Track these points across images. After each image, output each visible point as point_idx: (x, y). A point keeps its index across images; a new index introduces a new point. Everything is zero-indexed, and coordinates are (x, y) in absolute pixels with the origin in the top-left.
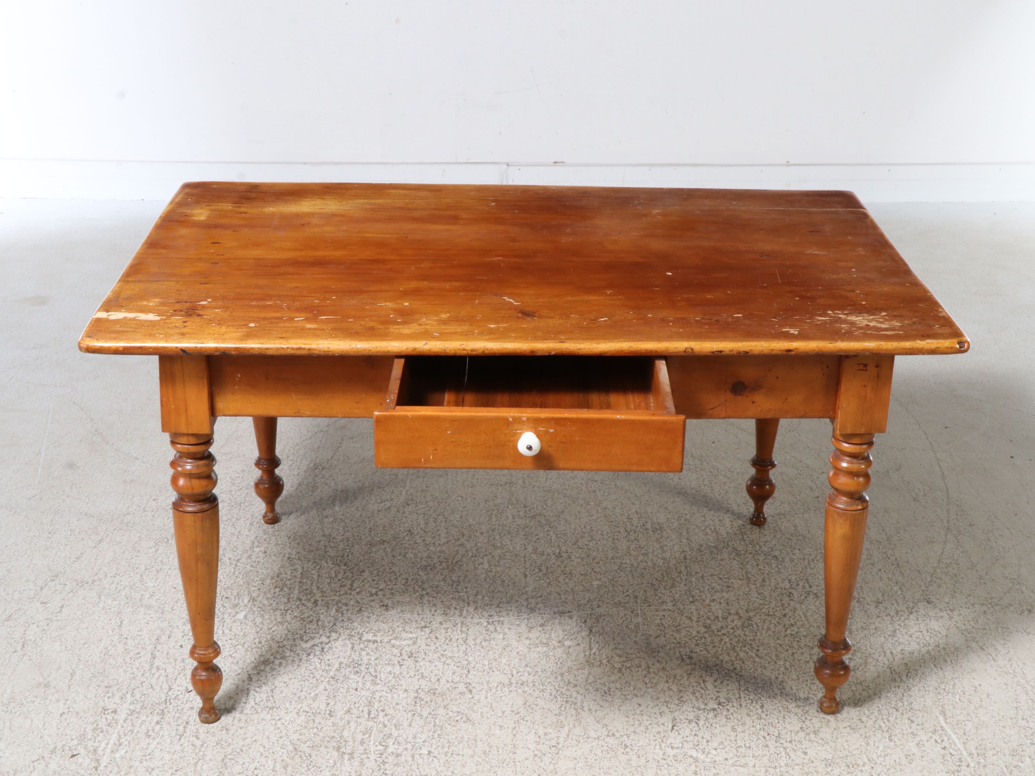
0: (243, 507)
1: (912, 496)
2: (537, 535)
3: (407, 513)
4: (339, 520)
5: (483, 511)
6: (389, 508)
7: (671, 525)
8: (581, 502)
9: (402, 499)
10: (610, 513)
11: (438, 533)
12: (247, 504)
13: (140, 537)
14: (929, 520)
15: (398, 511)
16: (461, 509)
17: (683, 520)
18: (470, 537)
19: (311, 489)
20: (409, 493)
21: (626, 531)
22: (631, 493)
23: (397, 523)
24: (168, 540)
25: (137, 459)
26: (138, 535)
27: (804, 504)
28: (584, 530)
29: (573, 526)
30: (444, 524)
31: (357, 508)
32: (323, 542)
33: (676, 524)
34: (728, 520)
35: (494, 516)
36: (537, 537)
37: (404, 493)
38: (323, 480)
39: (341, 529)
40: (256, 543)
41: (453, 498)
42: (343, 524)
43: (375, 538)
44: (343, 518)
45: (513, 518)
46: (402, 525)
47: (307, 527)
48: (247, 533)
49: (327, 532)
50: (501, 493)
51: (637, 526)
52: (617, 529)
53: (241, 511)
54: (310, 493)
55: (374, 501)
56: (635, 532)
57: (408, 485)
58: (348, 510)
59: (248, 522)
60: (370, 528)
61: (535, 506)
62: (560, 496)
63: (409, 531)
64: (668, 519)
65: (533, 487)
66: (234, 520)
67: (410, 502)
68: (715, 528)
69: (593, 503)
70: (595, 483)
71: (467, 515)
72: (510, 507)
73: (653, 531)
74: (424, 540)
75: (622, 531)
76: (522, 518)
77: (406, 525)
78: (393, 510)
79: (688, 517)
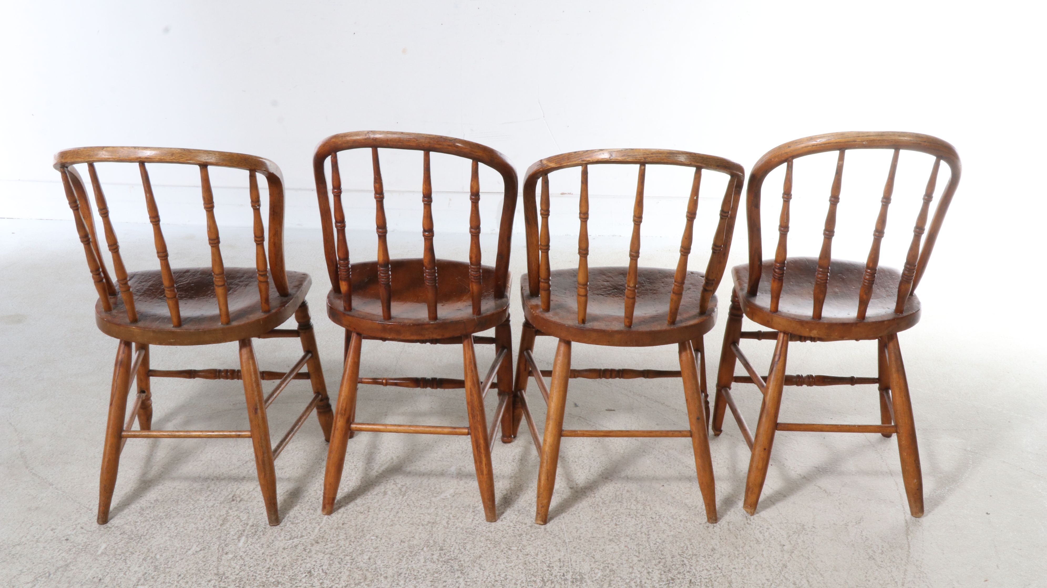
0: (143, 540)
1: (868, 554)
2: (445, 582)
3: (314, 552)
4: (239, 557)
5: (395, 553)
6: (296, 546)
7: (593, 575)
8: (503, 546)
9: (313, 537)
10: (531, 560)
11: (340, 575)
12: (147, 537)
13: (21, 571)
14: (881, 582)
15: (305, 550)
16: (372, 549)
17: (608, 570)
18: (372, 581)
19: (221, 522)
20: (322, 530)
21: (543, 580)
22: (559, 538)
23: (299, 563)
24: (50, 575)
25: (51, 484)
26: (20, 569)
27: (745, 558)
28: (497, 578)
29: (486, 573)
30: (349, 565)
31: (263, 544)
32: (213, 582)
33: (599, 575)
34: (657, 572)
35: (405, 559)
36: (444, 584)
37: (317, 530)
38: (236, 513)
39: (238, 567)
40: (142, 580)
41: (367, 538)
42: (241, 562)
43: (271, 579)
44: (244, 555)
45: (425, 562)
46: (304, 565)
47: (203, 564)
48: (136, 569)
49: (221, 570)
50: (420, 533)
51: (556, 576)
52: (533, 578)
53: (139, 545)
54: (219, 527)
55: (282, 537)
56: (552, 582)
57: (324, 521)
58: (251, 547)
59: (142, 557)
60: (269, 568)
61: (453, 548)
62: (482, 539)
63: (310, 572)
64: (592, 568)
65: (456, 528)
66: (127, 554)
67: (319, 541)
68: (641, 582)
69: (516, 548)
70: (524, 526)
71: (376, 557)
72: (425, 549)
73: (573, 582)
74: (321, 584)
75: (538, 581)
76: (434, 562)
77: (308, 565)
78: (300, 548)
79: (614, 568)
